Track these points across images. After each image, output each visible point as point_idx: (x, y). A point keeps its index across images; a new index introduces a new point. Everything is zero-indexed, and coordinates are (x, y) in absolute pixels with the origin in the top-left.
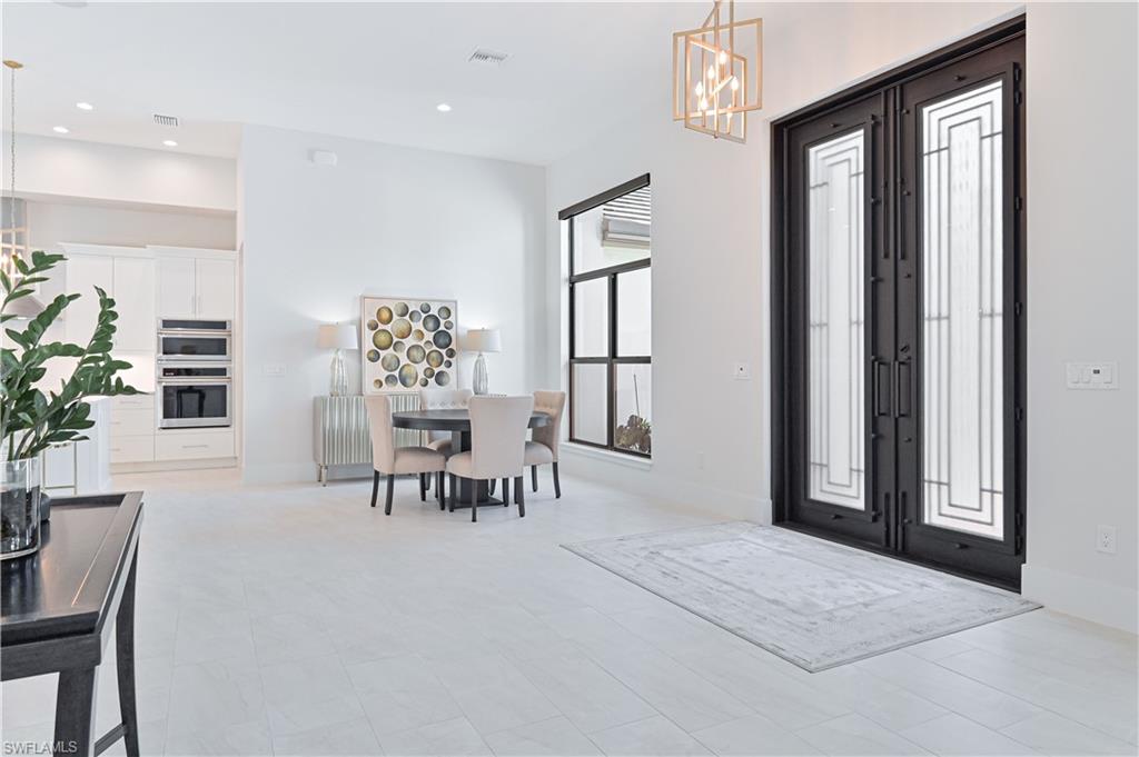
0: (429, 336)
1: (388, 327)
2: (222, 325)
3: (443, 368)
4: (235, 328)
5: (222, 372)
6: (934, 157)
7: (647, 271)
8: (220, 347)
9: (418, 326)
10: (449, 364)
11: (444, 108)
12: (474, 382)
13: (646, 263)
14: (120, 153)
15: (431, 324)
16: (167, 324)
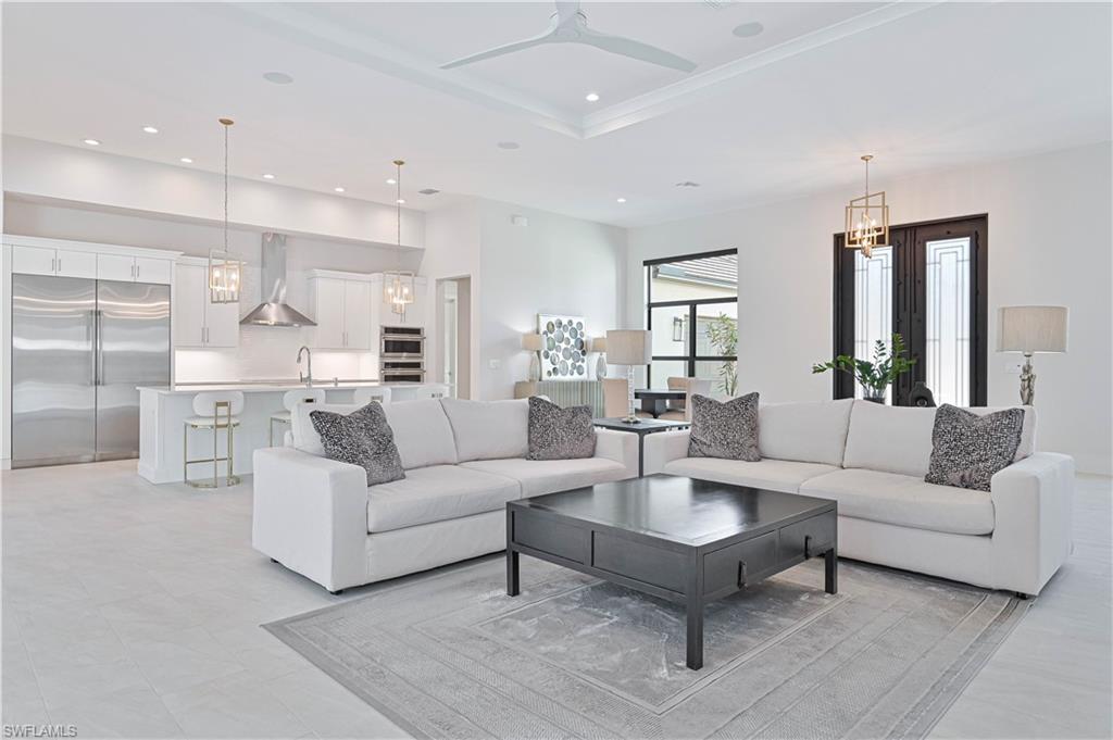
0: (573, 341)
1: (552, 336)
2: (417, 331)
3: (580, 363)
4: (426, 333)
5: (417, 365)
6: (932, 266)
7: (735, 304)
8: (415, 347)
9: (567, 335)
10: (583, 361)
11: (621, 200)
12: (597, 372)
13: (734, 300)
14: (359, 205)
15: (573, 334)
16: (388, 330)
